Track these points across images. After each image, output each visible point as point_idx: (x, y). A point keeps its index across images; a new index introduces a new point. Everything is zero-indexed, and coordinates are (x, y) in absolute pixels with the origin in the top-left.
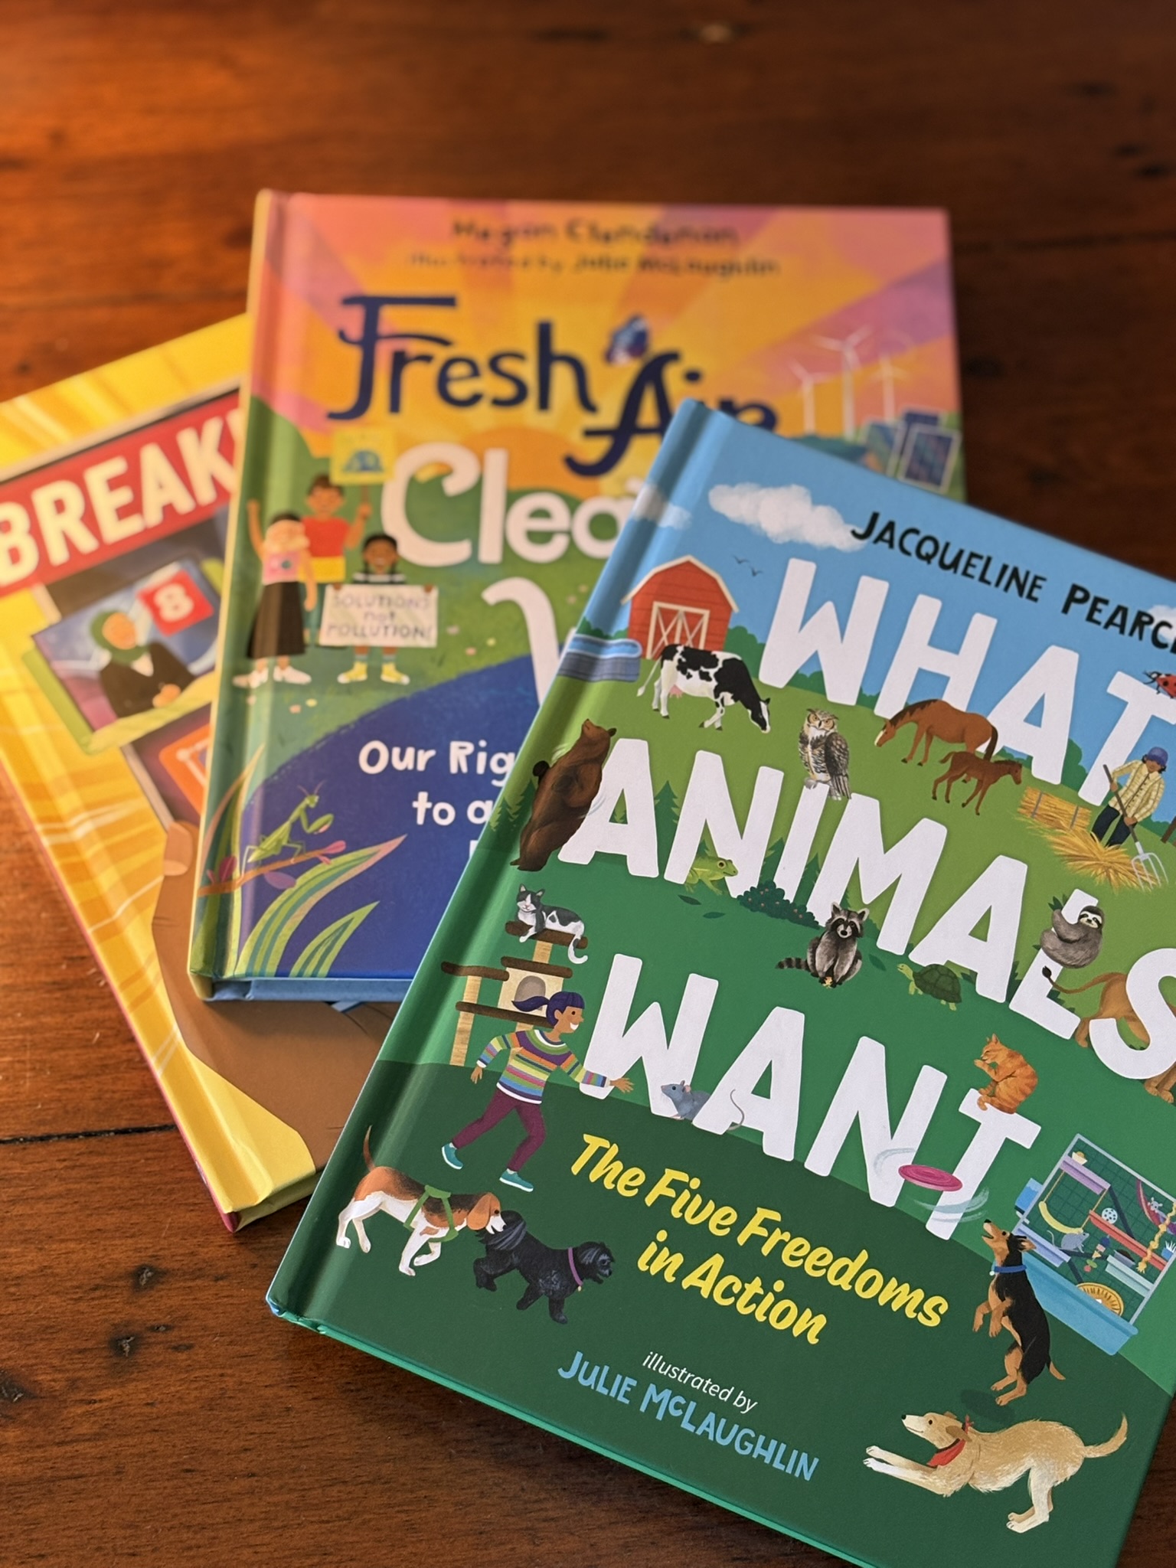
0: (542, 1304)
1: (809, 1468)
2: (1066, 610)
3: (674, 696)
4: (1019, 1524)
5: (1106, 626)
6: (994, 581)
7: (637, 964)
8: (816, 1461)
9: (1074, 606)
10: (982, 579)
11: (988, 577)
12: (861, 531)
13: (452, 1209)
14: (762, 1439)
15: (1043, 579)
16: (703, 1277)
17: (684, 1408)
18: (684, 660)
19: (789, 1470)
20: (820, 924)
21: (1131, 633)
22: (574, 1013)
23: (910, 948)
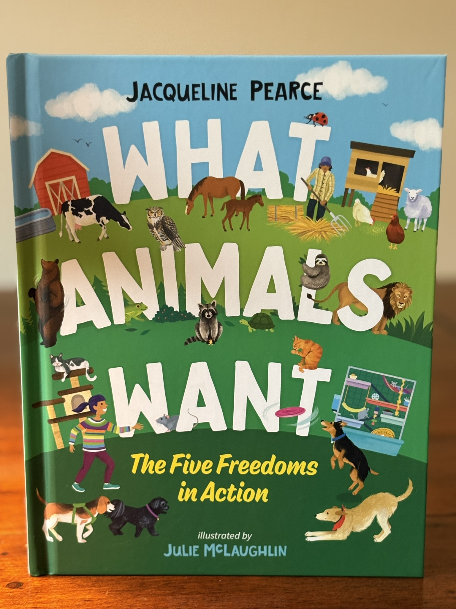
0: (145, 531)
1: (284, 550)
2: (253, 98)
3: (78, 229)
4: (379, 539)
5: (277, 99)
6: (211, 98)
7: (120, 370)
8: (285, 547)
9: (256, 94)
10: (204, 98)
11: (206, 96)
12: (131, 97)
13: (89, 509)
14: (260, 547)
15: (235, 85)
16: (209, 493)
17: (223, 548)
18: (74, 208)
19: (276, 555)
20: (196, 316)
21: (291, 98)
22: (102, 404)
23: (242, 311)
